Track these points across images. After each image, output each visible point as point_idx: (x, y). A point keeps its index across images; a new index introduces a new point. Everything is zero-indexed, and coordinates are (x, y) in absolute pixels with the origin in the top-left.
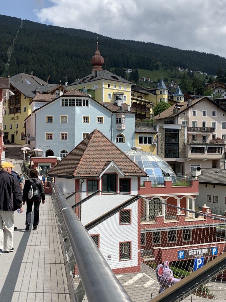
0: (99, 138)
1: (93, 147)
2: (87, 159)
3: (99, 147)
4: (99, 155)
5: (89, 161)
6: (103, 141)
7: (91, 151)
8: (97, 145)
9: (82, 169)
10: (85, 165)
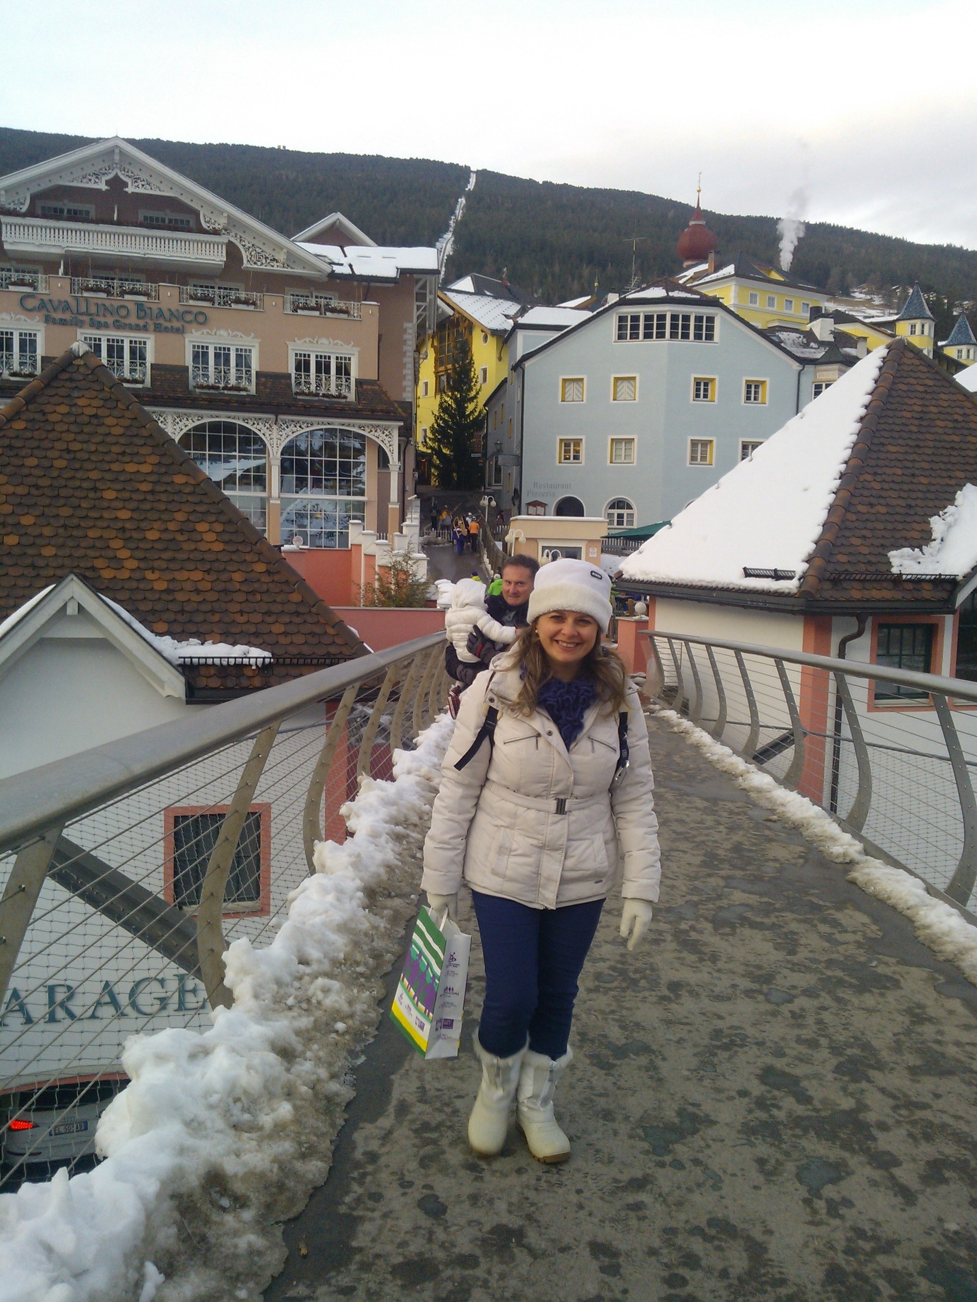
0: (921, 388)
1: (896, 435)
2: (874, 501)
3: (928, 436)
4: (934, 481)
5: (883, 510)
6: (941, 402)
7: (889, 455)
8: (916, 422)
9: (852, 559)
10: (864, 532)
